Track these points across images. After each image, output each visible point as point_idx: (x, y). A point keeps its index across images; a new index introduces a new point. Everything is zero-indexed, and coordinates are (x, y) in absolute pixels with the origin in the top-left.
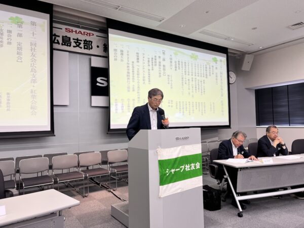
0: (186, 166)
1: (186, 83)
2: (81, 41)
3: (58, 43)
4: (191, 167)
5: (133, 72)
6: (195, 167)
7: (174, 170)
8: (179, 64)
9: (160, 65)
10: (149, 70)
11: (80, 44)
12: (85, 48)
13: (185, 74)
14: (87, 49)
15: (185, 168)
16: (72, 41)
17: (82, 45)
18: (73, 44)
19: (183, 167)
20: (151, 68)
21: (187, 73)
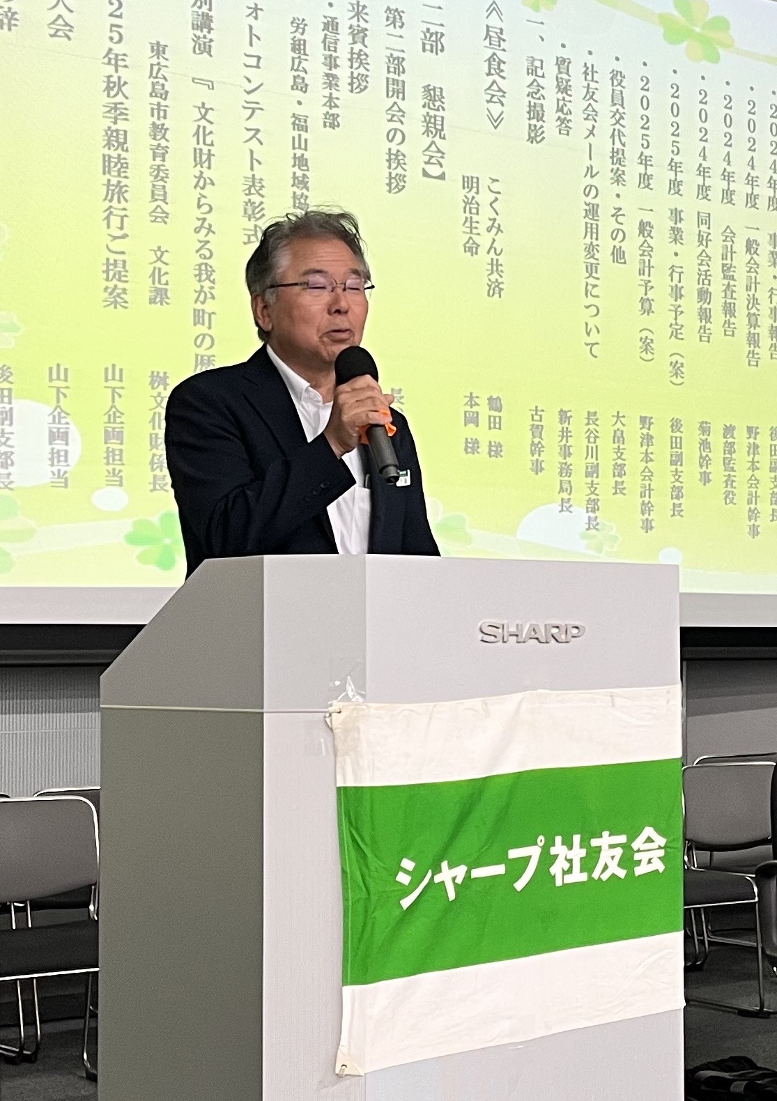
0: (558, 849)
1: (618, 255)
4: (593, 856)
5: (158, 130)
6: (628, 861)
7: (460, 871)
8: (564, 88)
9: (397, 89)
10: (300, 124)
13: (618, 178)
15: (547, 859)
19: (534, 852)
20: (314, 109)
21: (633, 170)
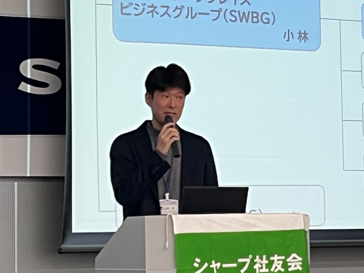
0: (257, 259)
4: (270, 263)
6: (285, 265)
7: (219, 265)
15: (253, 263)
19: (248, 260)
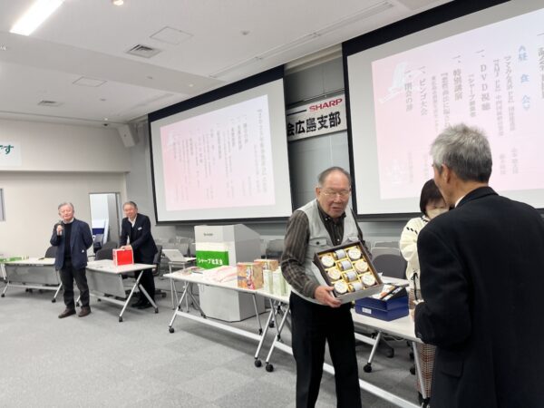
2: (326, 117)
3: (304, 131)
11: (325, 121)
12: (331, 126)
14: (334, 125)
16: (316, 121)
17: (328, 123)
18: (318, 125)
